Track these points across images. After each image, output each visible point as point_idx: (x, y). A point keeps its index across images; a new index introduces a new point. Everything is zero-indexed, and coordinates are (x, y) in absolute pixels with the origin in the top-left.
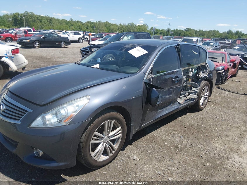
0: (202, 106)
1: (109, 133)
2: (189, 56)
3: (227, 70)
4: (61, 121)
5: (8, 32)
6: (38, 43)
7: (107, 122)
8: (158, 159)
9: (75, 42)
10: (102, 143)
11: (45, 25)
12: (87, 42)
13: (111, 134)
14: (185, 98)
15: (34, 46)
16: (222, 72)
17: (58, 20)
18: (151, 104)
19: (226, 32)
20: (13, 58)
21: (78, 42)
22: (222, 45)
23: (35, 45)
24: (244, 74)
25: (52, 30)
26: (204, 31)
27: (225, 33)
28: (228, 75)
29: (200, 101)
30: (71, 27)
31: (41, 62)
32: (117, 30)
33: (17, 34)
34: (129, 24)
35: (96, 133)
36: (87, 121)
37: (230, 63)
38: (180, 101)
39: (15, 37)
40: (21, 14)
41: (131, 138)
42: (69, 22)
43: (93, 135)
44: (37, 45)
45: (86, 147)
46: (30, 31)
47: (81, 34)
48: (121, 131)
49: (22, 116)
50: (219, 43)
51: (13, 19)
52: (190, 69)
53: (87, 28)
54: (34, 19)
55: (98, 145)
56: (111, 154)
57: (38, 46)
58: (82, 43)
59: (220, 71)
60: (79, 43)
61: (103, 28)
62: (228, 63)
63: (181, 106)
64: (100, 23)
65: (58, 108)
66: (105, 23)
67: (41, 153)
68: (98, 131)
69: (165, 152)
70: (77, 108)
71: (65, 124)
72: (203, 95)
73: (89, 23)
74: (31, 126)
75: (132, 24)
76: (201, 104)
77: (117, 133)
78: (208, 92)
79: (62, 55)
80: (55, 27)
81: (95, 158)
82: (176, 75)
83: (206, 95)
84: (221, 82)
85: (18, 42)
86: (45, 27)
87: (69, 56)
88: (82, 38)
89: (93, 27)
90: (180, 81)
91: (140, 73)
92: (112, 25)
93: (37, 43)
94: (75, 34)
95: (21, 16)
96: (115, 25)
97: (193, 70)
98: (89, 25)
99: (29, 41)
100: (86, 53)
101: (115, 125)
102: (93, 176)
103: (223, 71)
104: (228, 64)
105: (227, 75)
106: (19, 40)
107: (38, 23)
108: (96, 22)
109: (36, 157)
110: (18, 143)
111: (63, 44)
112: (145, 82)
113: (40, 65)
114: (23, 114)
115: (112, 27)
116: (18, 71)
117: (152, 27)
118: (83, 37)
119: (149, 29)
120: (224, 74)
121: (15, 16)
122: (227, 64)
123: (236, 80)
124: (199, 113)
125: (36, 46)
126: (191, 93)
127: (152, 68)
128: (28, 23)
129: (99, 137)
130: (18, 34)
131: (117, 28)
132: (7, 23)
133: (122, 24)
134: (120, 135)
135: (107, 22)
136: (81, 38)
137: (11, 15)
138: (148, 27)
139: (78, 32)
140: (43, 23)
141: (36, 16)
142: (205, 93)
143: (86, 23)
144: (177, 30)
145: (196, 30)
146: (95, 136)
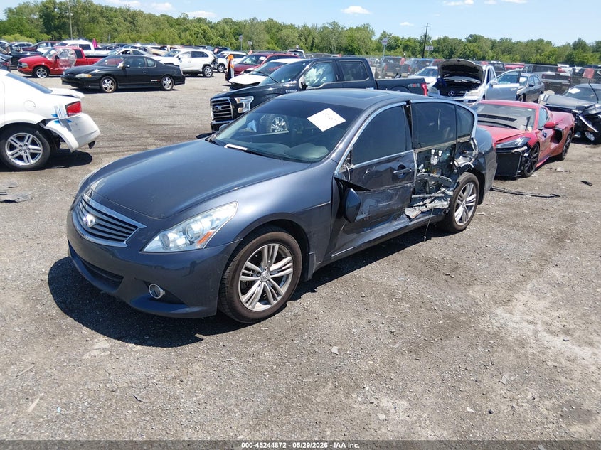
0: (460, 224)
1: (270, 265)
2: (431, 124)
3: (534, 147)
4: (192, 243)
5: (35, 50)
6: (110, 82)
7: (266, 246)
8: (357, 311)
9: (194, 74)
10: (258, 282)
11: (119, 29)
12: (223, 75)
13: (274, 267)
14: (424, 209)
15: (101, 87)
16: (524, 152)
17: (151, 16)
18: (347, 219)
19: (569, 44)
20: (69, 123)
21: (202, 75)
22: (549, 81)
23: (104, 86)
24: (584, 154)
25: (138, 45)
26: (513, 41)
27: (565, 47)
28: (537, 156)
29: (456, 214)
30: (182, 35)
31: (123, 128)
32: (296, 40)
33: (58, 58)
34: (327, 25)
35: (248, 264)
36: (234, 244)
37: (545, 131)
38: (411, 212)
39: (56, 64)
40: (61, 3)
41: (310, 276)
42: (178, 22)
43: (244, 268)
44: (107, 84)
45: (232, 285)
46: (88, 47)
47: (208, 56)
48: (291, 264)
49: (127, 235)
50: (543, 75)
51: (41, 17)
52: (433, 151)
53: (222, 37)
54: (91, 14)
55: (251, 283)
56: (275, 302)
57: (110, 89)
58: (211, 76)
59: (517, 148)
60: (205, 76)
61: (262, 36)
62: (541, 130)
63: (413, 222)
64: (253, 24)
65: (188, 222)
66: (265, 23)
67: (162, 293)
68: (251, 261)
69: (372, 301)
70: (218, 222)
71: (199, 247)
72: (462, 201)
73: (226, 23)
74: (145, 250)
75: (335, 24)
76: (457, 219)
77: (285, 266)
78: (474, 196)
79: (167, 110)
80: (143, 35)
81: (246, 305)
82: (402, 163)
83: (470, 202)
84: (519, 174)
85: (64, 80)
86: (119, 34)
87: (184, 111)
88: (212, 66)
89: (236, 34)
90: (409, 175)
91: (327, 161)
92: (285, 27)
93: (108, 81)
94: (194, 55)
95: (60, 9)
96: (292, 27)
97: (440, 152)
98: (227, 29)
99: (90, 76)
100: (222, 108)
101: (281, 252)
102: (245, 333)
103: (526, 148)
104: (541, 133)
105: (534, 158)
106: (67, 73)
107: (104, 25)
108: (245, 21)
109: (152, 299)
110: (122, 278)
111: (168, 82)
112: (336, 179)
113: (121, 135)
114: (130, 232)
115: (284, 33)
116: (79, 150)
117: (384, 32)
118: (214, 61)
119: (376, 37)
120: (526, 154)
121: (47, 8)
122: (537, 133)
123: (559, 169)
124: (453, 236)
125: (106, 88)
126: (436, 198)
127: (350, 152)
128: (78, 25)
129: (253, 271)
130: (62, 58)
131: (297, 35)
132: (28, 27)
133: (309, 25)
134: (291, 270)
135: (271, 20)
136: (209, 65)
137: (36, 6)
138: (373, 33)
139: (201, 50)
140: (115, 26)
141: (96, 8)
142: (467, 197)
143: (218, 23)
144: (446, 38)
145: (495, 41)
146: (247, 269)
